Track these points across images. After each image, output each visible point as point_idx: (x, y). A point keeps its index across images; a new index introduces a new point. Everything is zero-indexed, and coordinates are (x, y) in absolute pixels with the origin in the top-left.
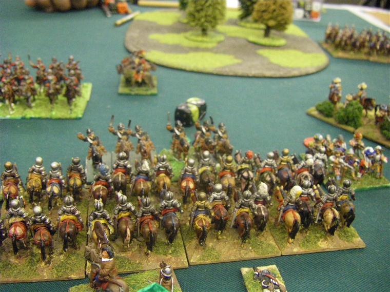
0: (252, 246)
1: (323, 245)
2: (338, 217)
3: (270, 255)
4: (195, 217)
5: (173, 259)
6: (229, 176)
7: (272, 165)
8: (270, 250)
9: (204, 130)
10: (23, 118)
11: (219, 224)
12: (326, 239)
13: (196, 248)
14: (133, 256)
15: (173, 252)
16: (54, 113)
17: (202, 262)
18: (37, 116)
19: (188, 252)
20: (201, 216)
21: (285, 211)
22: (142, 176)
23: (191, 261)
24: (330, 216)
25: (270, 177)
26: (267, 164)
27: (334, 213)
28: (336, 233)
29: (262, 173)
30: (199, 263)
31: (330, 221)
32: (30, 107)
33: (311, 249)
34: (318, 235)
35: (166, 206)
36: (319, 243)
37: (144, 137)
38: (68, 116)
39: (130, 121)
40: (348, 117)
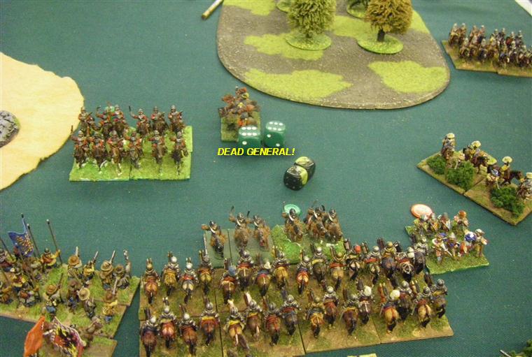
0: (357, 336)
1: (417, 334)
2: (430, 314)
3: (371, 344)
4: (311, 315)
5: (293, 349)
6: (338, 268)
7: (377, 257)
8: (371, 339)
9: (316, 216)
10: (131, 180)
11: (330, 319)
12: (419, 329)
13: (311, 338)
14: (260, 345)
15: (292, 342)
16: (162, 175)
17: (316, 350)
18: (145, 178)
19: (304, 341)
20: (316, 314)
21: (385, 308)
22: (264, 272)
23: (307, 350)
24: (423, 312)
25: (375, 268)
26: (372, 256)
27: (427, 309)
28: (429, 325)
29: (368, 263)
30: (314, 351)
31: (423, 316)
32: (137, 167)
33: (407, 338)
34: (413, 325)
35: (287, 307)
36: (413, 332)
37: (261, 225)
38: (176, 178)
39: (249, 212)
40: (458, 179)
